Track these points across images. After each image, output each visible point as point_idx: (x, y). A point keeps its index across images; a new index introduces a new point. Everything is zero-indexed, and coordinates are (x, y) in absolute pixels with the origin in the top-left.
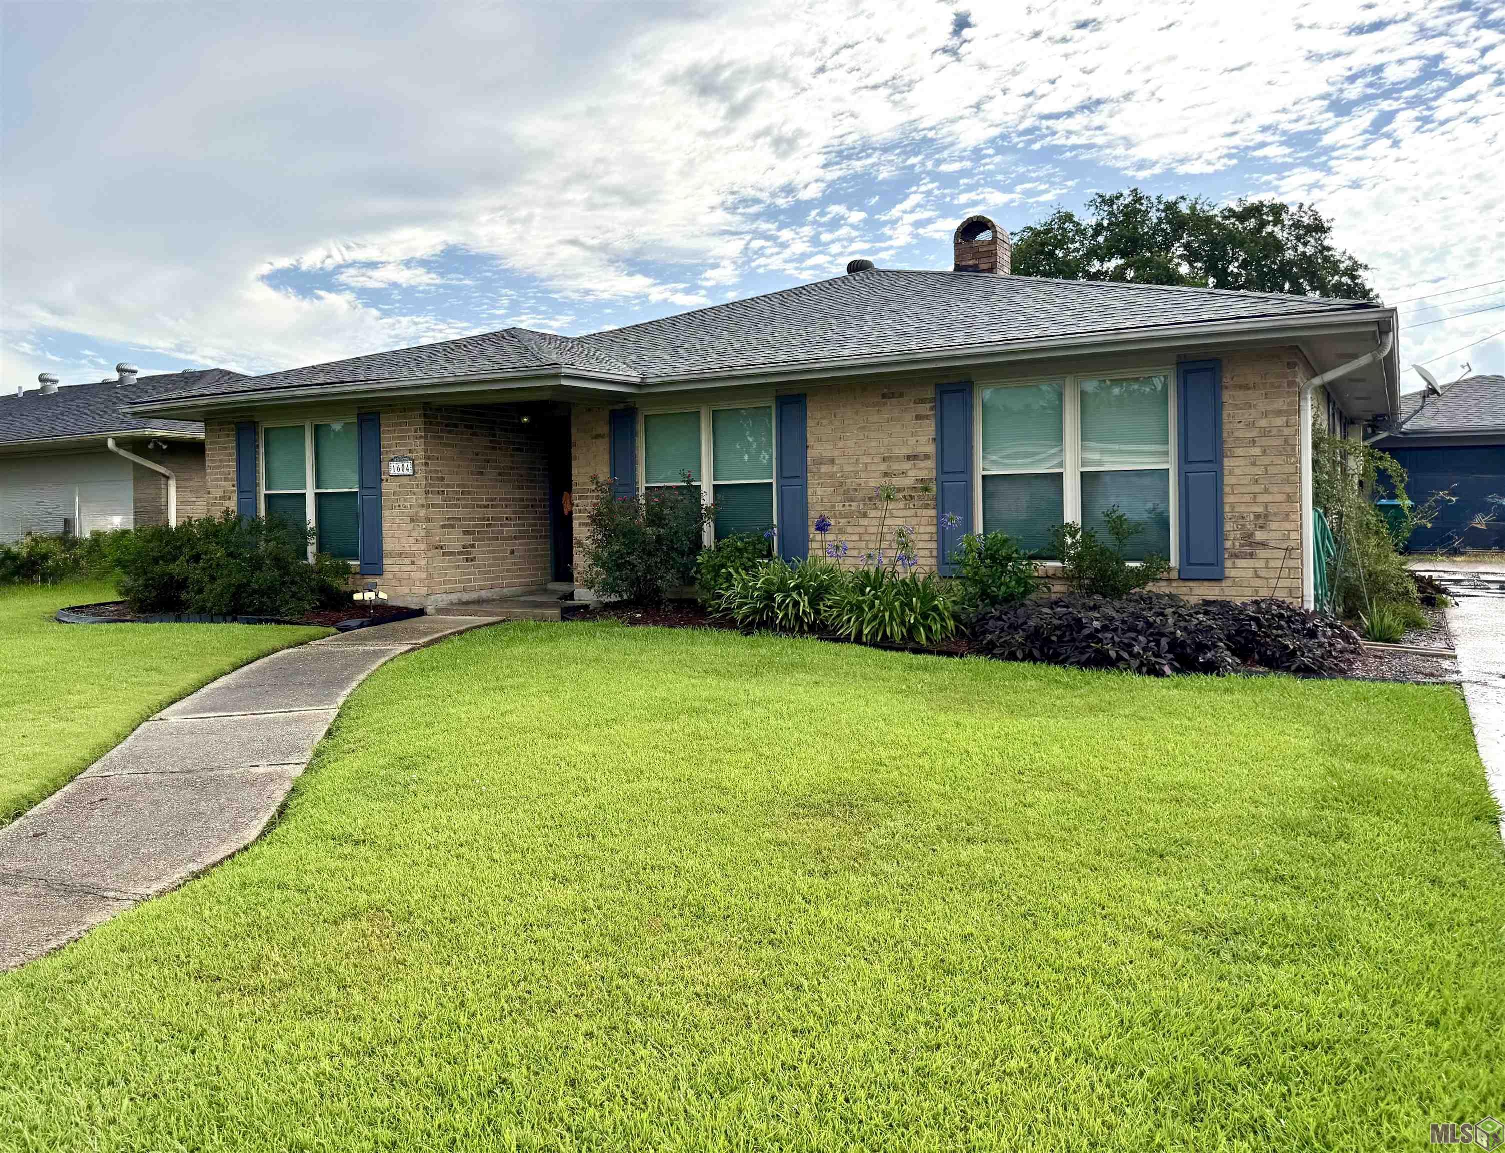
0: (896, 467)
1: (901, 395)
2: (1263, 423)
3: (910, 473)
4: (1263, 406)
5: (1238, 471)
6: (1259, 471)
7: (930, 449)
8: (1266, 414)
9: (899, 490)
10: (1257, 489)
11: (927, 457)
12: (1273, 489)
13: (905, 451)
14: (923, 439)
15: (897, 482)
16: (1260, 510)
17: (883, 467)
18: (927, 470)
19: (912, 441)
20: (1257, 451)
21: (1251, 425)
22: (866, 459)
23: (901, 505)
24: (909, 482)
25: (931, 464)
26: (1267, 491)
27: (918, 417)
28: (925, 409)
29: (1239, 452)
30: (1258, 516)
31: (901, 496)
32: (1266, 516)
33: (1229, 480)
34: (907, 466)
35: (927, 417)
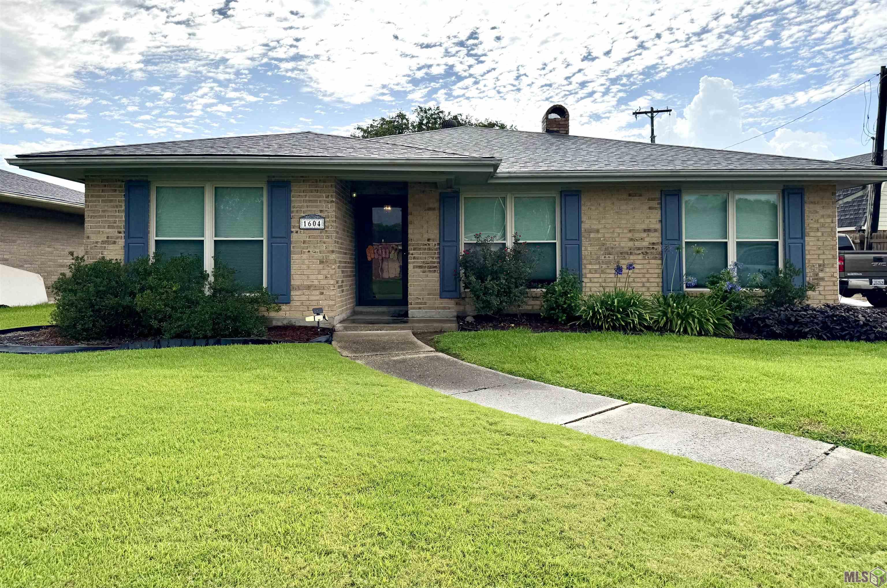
0: (637, 235)
1: (640, 195)
2: (822, 220)
3: (646, 239)
4: (822, 212)
5: (811, 244)
6: (820, 243)
7: (658, 226)
8: (823, 216)
9: (639, 249)
10: (819, 252)
11: (655, 230)
12: (827, 252)
13: (644, 227)
14: (654, 221)
15: (637, 244)
16: (821, 262)
17: (630, 235)
18: (656, 237)
19: (647, 221)
20: (819, 234)
21: (817, 221)
22: (618, 230)
23: (640, 257)
24: (645, 244)
25: (658, 234)
26: (824, 253)
27: (650, 208)
28: (655, 204)
29: (812, 234)
30: (820, 265)
31: (640, 252)
32: (824, 265)
33: (807, 248)
34: (644, 235)
35: (655, 208)
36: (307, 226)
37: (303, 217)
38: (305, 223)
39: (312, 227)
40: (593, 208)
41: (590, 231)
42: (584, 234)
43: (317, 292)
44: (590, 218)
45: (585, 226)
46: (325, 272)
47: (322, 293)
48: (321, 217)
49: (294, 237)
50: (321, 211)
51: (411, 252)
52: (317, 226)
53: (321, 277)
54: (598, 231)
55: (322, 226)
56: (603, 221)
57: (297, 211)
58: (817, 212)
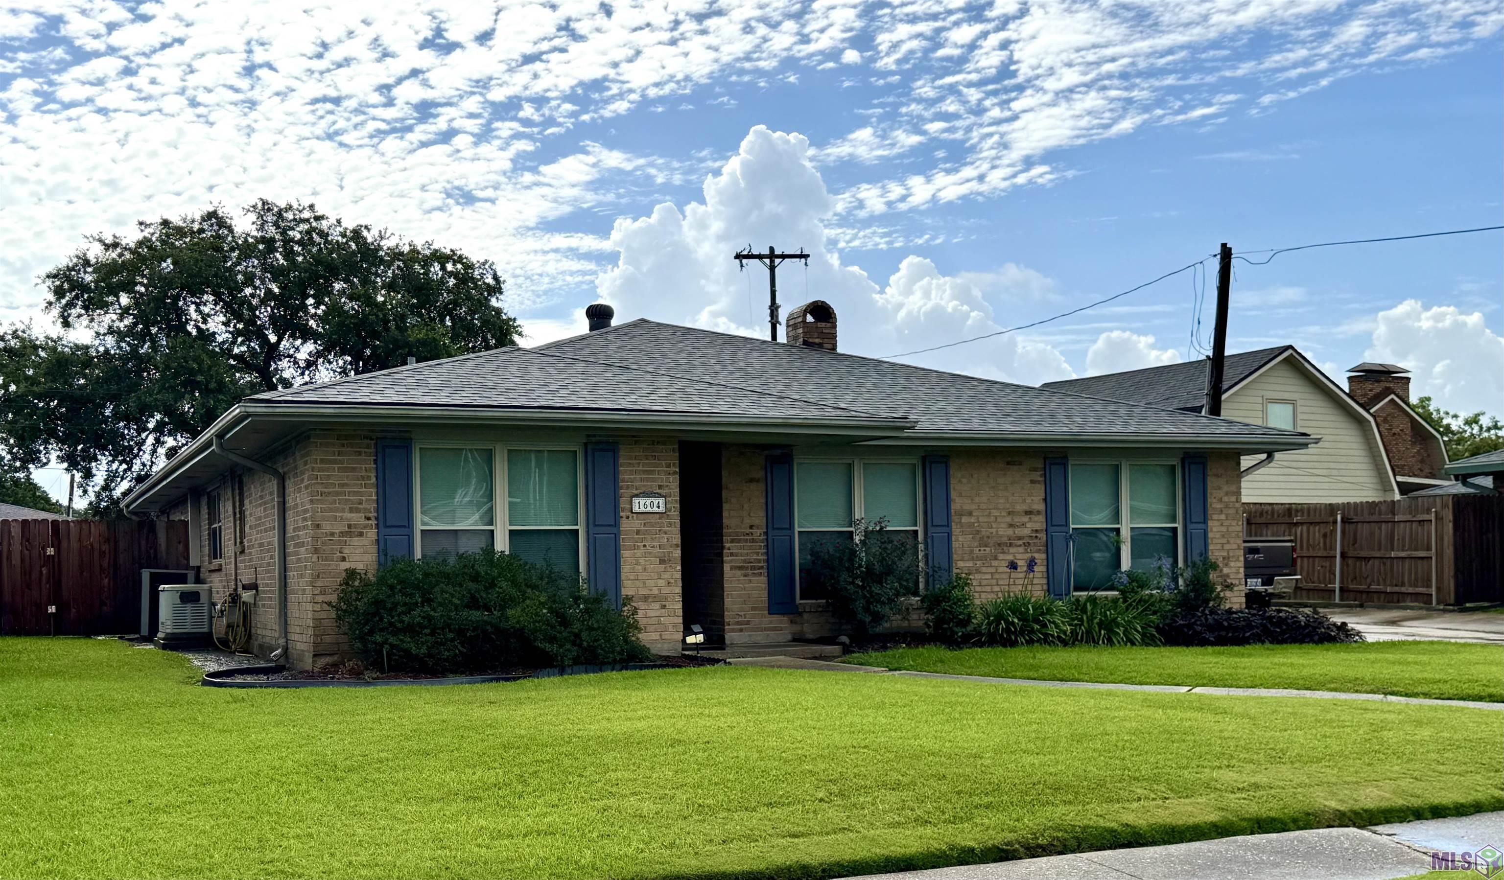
0: (1017, 520)
1: (1021, 464)
2: (1226, 499)
3: (1028, 525)
4: (1225, 488)
5: (1214, 529)
6: (1224, 529)
7: (1041, 507)
8: (1227, 494)
9: (1020, 538)
10: (1224, 541)
11: (1039, 513)
12: (1232, 541)
13: (1025, 507)
14: (1036, 499)
15: (1019, 532)
16: (1225, 554)
17: (1008, 519)
18: (1038, 522)
19: (1029, 500)
20: (1223, 517)
21: (1220, 500)
22: (995, 513)
23: (1021, 549)
24: (1026, 532)
25: (1042, 518)
26: (1228, 543)
27: (1032, 482)
28: (1037, 476)
29: (1215, 517)
30: (1224, 558)
31: (1021, 542)
33: (1210, 535)
34: (1025, 519)
35: (1039, 482)
36: (642, 509)
37: (637, 496)
38: (641, 504)
39: (649, 509)
40: (964, 481)
41: (961, 514)
42: (955, 518)
43: (657, 606)
44: (961, 495)
45: (955, 507)
46: (667, 576)
47: (664, 607)
48: (660, 495)
49: (626, 525)
50: (660, 487)
51: (727, 545)
52: (655, 509)
53: (661, 583)
54: (970, 514)
55: (662, 509)
56: (977, 500)
57: (628, 487)
58: (1220, 488)
